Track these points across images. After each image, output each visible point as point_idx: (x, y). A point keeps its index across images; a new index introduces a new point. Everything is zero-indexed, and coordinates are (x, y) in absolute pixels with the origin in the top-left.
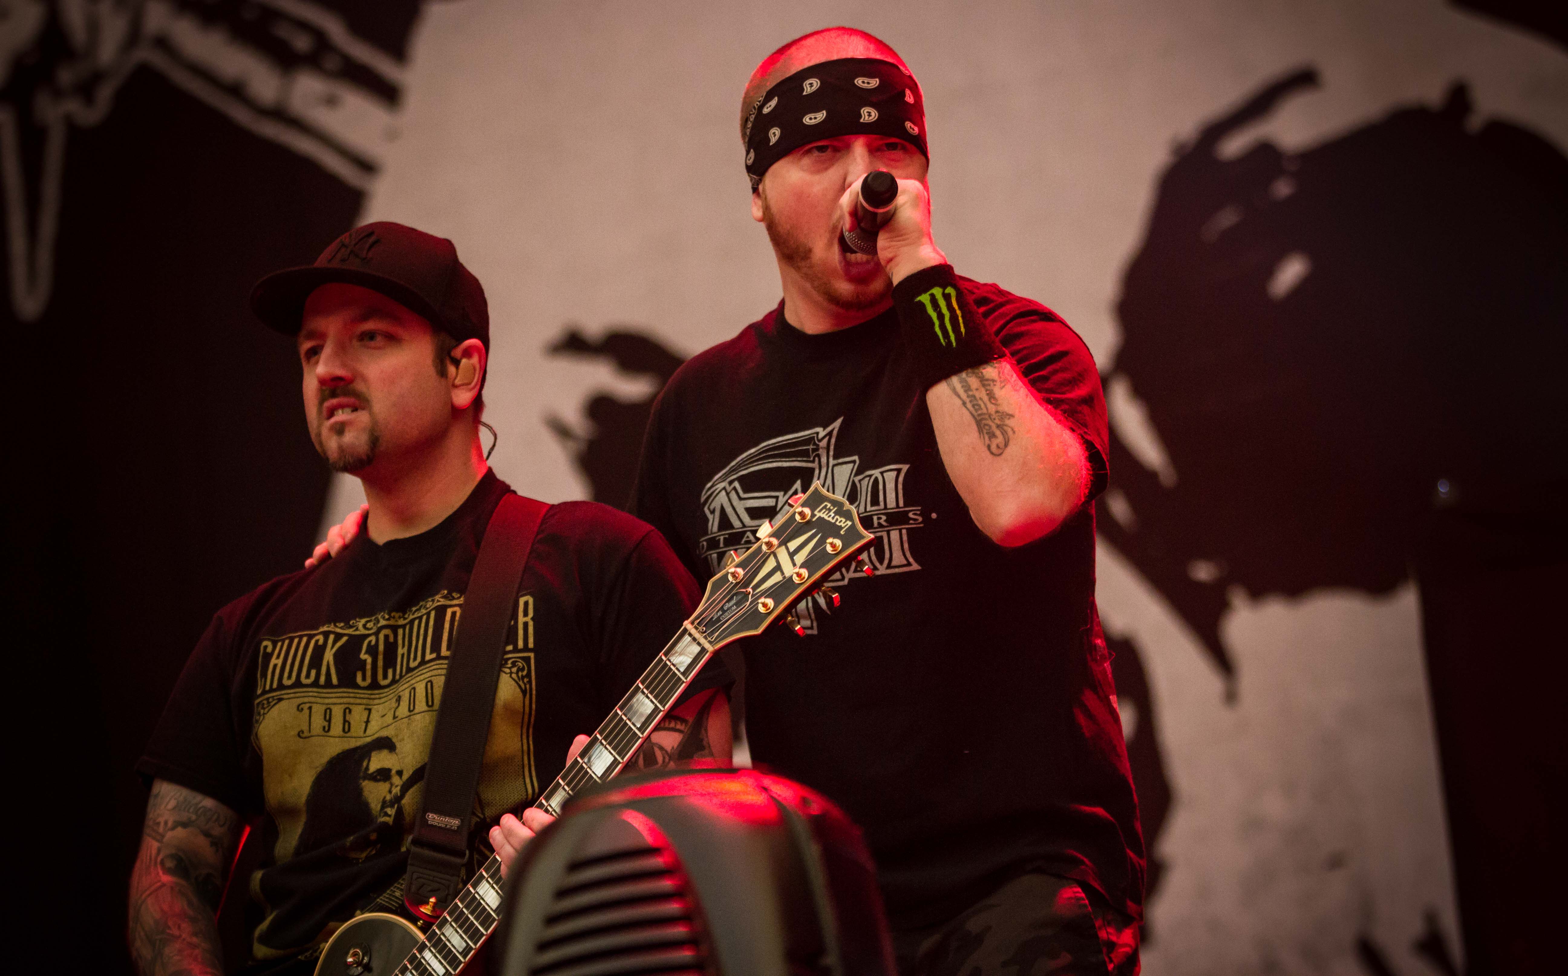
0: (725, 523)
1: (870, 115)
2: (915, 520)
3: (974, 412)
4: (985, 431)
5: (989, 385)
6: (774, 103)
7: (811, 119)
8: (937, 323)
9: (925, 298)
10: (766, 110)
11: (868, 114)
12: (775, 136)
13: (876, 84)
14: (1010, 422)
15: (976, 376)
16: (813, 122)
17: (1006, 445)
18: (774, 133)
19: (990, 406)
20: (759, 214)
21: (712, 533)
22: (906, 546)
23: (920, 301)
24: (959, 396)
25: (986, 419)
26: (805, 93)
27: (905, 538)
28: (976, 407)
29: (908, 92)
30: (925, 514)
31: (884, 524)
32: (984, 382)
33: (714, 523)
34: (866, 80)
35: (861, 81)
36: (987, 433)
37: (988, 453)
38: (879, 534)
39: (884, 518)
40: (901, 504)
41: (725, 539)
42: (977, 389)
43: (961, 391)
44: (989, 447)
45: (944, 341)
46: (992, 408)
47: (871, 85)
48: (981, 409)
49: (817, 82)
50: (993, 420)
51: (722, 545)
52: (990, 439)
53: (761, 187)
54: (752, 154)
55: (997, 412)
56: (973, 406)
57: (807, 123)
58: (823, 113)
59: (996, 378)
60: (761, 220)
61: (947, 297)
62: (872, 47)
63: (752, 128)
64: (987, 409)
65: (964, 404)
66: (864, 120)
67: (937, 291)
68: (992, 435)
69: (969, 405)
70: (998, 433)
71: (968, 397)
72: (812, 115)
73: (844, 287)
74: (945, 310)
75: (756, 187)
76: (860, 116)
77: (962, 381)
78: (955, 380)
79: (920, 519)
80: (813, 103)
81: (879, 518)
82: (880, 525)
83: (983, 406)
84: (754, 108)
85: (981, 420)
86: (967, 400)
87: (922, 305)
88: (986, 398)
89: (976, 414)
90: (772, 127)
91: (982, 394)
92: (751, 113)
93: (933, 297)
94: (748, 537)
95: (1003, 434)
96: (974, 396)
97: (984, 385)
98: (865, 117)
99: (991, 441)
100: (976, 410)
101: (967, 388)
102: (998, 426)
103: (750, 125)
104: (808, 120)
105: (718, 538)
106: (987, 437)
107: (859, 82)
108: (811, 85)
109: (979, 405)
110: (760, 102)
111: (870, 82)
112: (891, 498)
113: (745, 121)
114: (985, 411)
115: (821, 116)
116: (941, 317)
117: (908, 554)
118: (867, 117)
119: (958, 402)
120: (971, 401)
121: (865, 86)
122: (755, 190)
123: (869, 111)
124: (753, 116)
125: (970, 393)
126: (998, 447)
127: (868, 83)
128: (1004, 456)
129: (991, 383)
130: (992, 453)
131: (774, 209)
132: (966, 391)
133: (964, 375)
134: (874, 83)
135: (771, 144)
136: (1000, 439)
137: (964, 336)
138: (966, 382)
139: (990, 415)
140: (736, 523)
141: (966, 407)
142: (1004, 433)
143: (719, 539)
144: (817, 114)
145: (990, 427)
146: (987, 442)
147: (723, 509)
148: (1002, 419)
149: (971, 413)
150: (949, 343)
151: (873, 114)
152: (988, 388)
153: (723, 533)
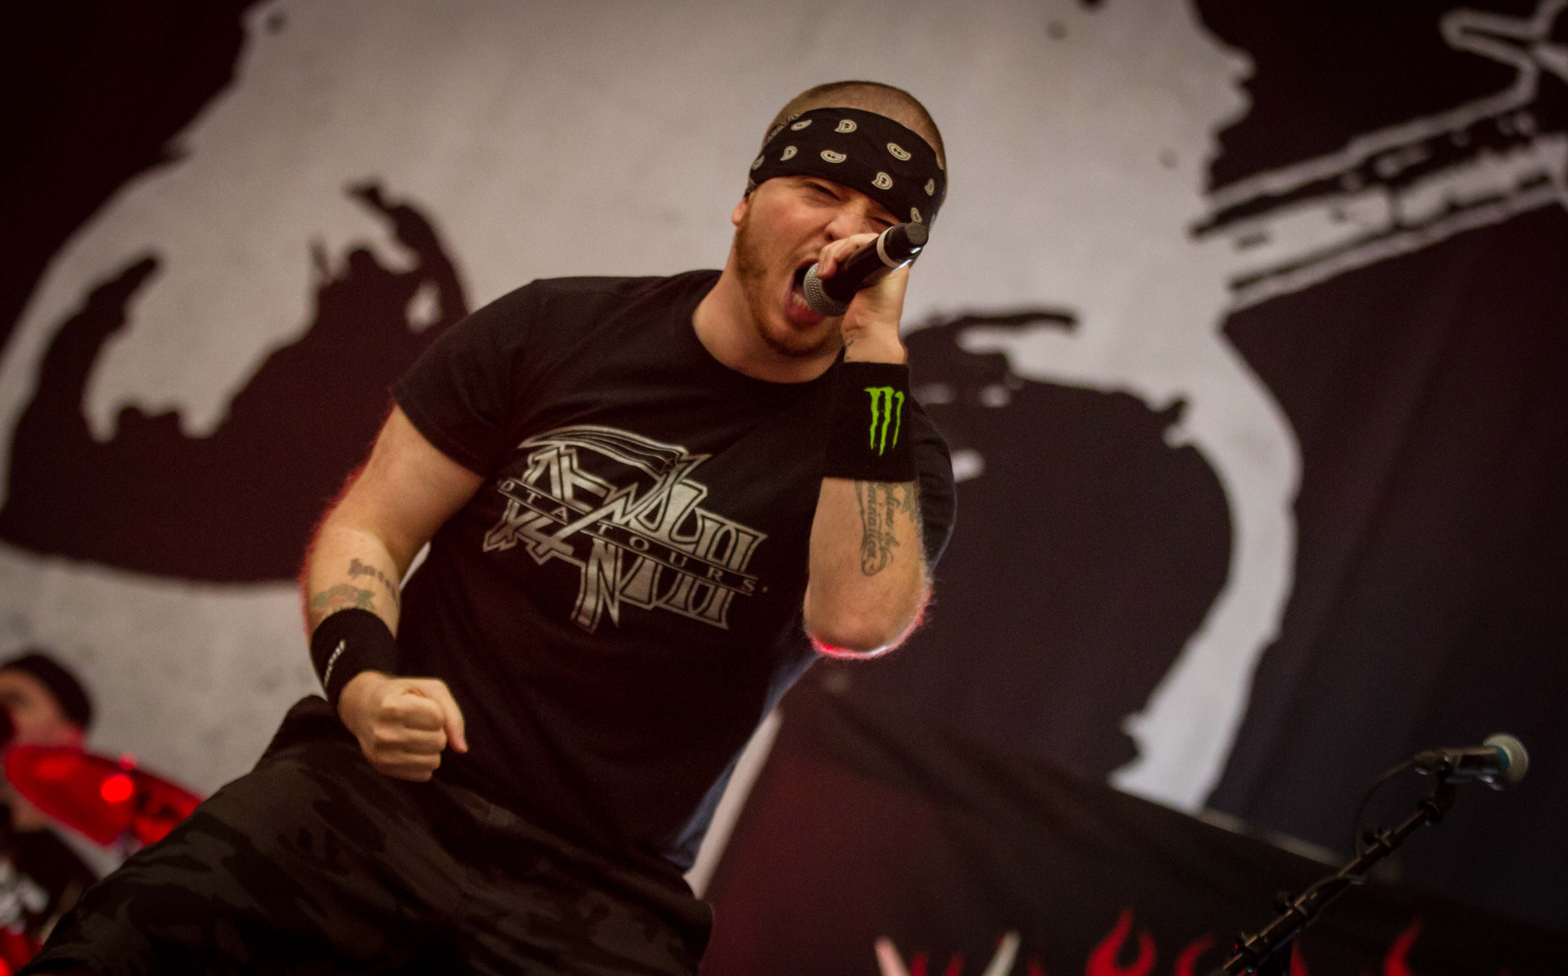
0: (544, 482)
1: (884, 181)
2: (747, 588)
3: (867, 525)
4: (868, 548)
5: (893, 505)
6: (805, 124)
7: (829, 155)
8: (875, 423)
9: (875, 393)
10: (795, 127)
11: (883, 180)
12: (789, 154)
13: (906, 158)
14: (894, 550)
15: (886, 491)
16: (830, 160)
17: (880, 569)
18: (790, 151)
19: (884, 524)
20: (739, 217)
21: (526, 481)
22: (726, 606)
23: (868, 393)
24: (860, 500)
25: (874, 537)
26: (837, 130)
27: (729, 599)
28: (872, 522)
29: (931, 182)
30: (758, 586)
31: (718, 579)
32: (890, 499)
33: (533, 475)
34: (899, 149)
35: (894, 147)
36: (869, 550)
37: (860, 568)
38: (707, 585)
39: (720, 574)
40: (743, 568)
41: (536, 498)
42: (881, 504)
43: (865, 498)
44: (864, 563)
45: (874, 445)
46: (885, 528)
47: (901, 156)
48: (875, 524)
49: (854, 126)
50: (880, 540)
51: (530, 500)
52: (869, 556)
53: (752, 195)
54: (761, 161)
55: (887, 534)
56: (870, 519)
57: (823, 158)
58: (843, 157)
59: (902, 501)
60: (737, 224)
61: (895, 401)
62: (923, 124)
63: (776, 137)
64: (880, 527)
65: (862, 512)
66: (876, 183)
67: (889, 391)
68: (872, 554)
69: (866, 517)
70: (879, 554)
71: (870, 508)
72: (832, 153)
73: (777, 323)
74: (887, 415)
75: (748, 192)
76: (874, 178)
77: (871, 491)
78: (865, 486)
79: (752, 588)
80: (839, 143)
81: (715, 572)
82: (713, 578)
83: (878, 522)
84: (787, 120)
85: (871, 535)
86: (867, 511)
87: (869, 398)
88: (884, 517)
89: (868, 527)
90: (792, 145)
91: (883, 511)
92: (782, 123)
93: (883, 395)
94: (561, 512)
95: (882, 557)
96: (874, 510)
97: (888, 503)
98: (878, 181)
99: (868, 559)
100: (870, 524)
101: (872, 500)
102: (882, 549)
103: (775, 133)
104: (826, 155)
105: (528, 492)
106: (867, 553)
107: (892, 147)
108: (847, 126)
109: (875, 521)
110: (795, 117)
111: (902, 153)
112: (737, 560)
113: (774, 127)
114: (877, 528)
115: (840, 158)
116: (881, 419)
117: (724, 614)
118: (880, 182)
119: (858, 508)
120: (870, 513)
121: (895, 154)
122: (747, 195)
123: (886, 178)
124: (782, 127)
125: (873, 505)
126: (872, 567)
127: (899, 153)
128: (874, 578)
129: (896, 504)
130: (863, 570)
131: (753, 219)
132: (869, 501)
133: (875, 485)
134: (905, 156)
135: (782, 159)
136: (877, 562)
137: (893, 447)
138: (874, 492)
139: (880, 533)
140: (556, 492)
141: (862, 517)
142: (884, 557)
143: (529, 494)
144: (837, 154)
145: (874, 545)
146: (865, 558)
147: (548, 469)
148: (888, 543)
149: (864, 523)
150: (877, 448)
151: (887, 183)
152: (891, 507)
153: (539, 492)
